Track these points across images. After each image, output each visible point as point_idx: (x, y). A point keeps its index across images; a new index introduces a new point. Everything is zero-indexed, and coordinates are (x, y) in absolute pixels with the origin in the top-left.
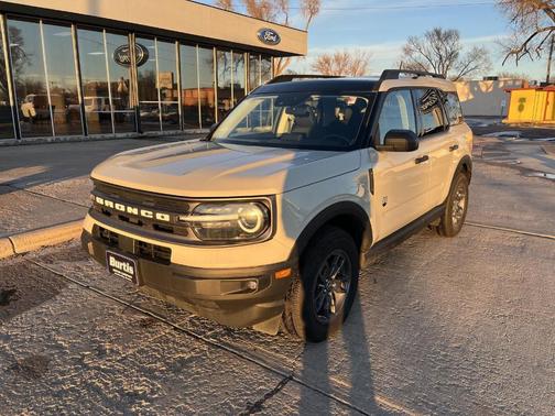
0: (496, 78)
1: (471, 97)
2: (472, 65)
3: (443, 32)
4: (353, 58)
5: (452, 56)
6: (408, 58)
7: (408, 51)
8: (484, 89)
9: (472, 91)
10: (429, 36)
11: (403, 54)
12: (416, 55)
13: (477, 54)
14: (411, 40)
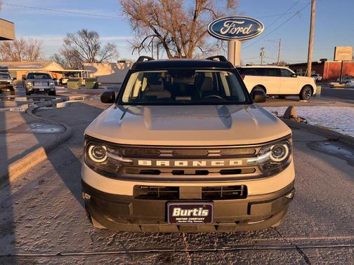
0: (124, 62)
1: (113, 72)
2: (108, 54)
3: (88, 32)
4: (28, 44)
5: (96, 47)
6: (68, 46)
7: (68, 42)
8: (120, 68)
9: (113, 68)
10: (80, 34)
11: (65, 44)
12: (73, 45)
13: (110, 47)
14: (69, 35)
